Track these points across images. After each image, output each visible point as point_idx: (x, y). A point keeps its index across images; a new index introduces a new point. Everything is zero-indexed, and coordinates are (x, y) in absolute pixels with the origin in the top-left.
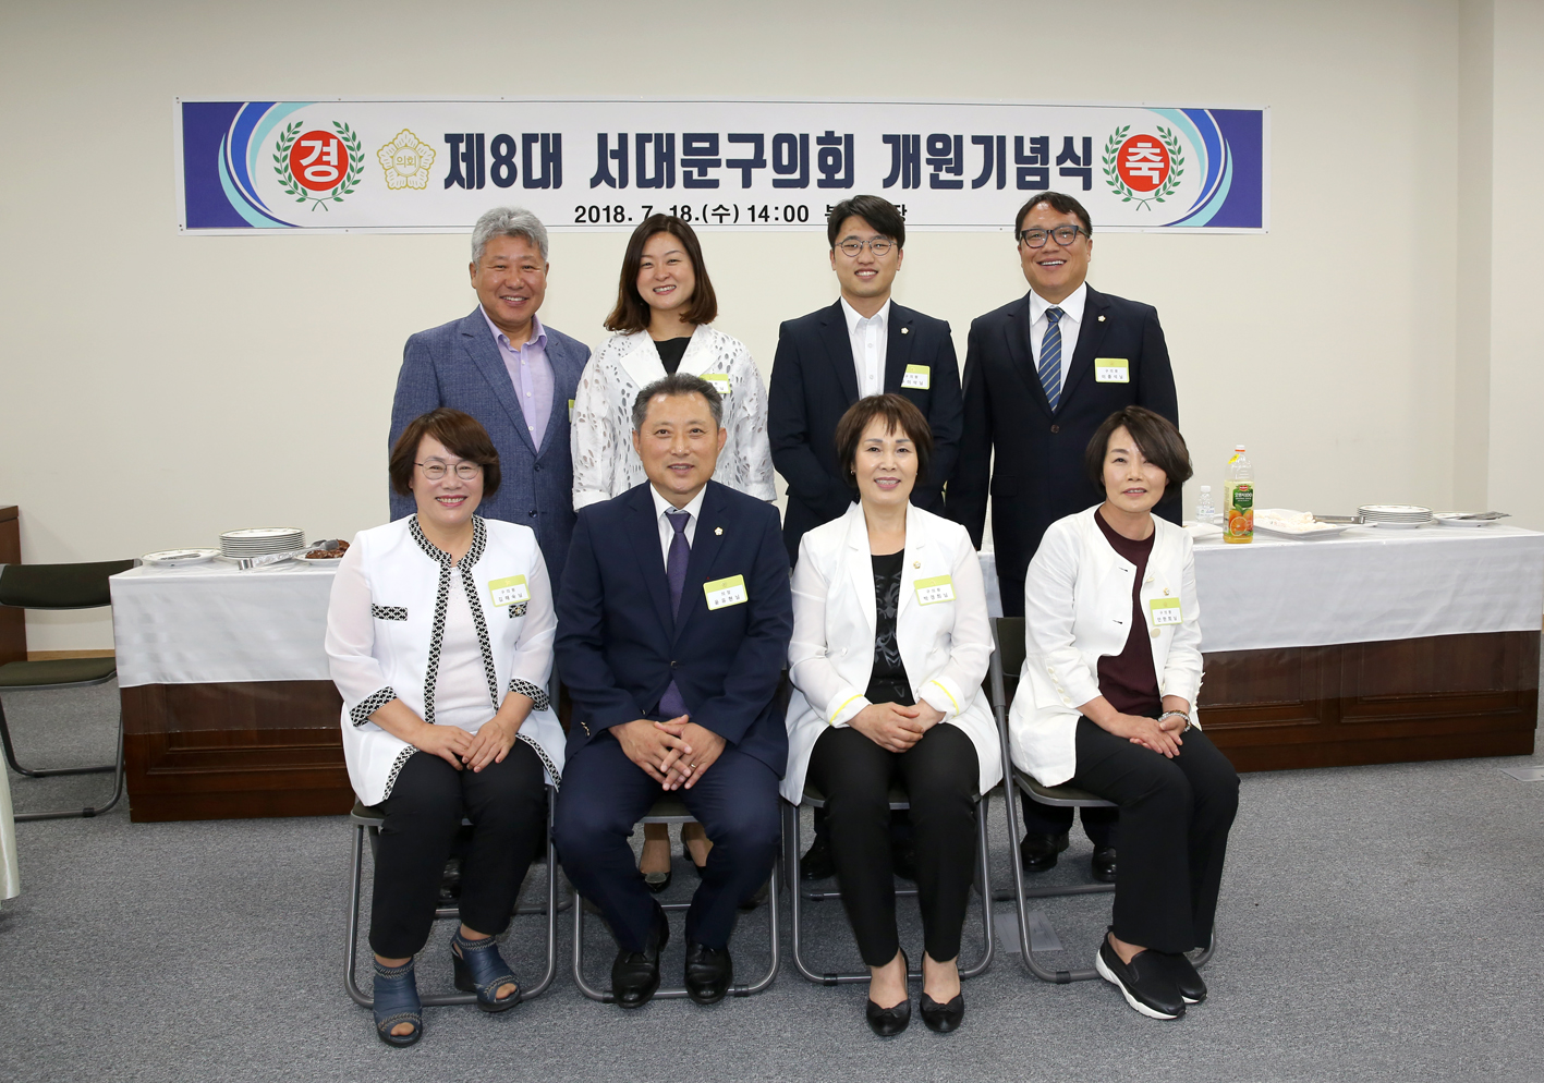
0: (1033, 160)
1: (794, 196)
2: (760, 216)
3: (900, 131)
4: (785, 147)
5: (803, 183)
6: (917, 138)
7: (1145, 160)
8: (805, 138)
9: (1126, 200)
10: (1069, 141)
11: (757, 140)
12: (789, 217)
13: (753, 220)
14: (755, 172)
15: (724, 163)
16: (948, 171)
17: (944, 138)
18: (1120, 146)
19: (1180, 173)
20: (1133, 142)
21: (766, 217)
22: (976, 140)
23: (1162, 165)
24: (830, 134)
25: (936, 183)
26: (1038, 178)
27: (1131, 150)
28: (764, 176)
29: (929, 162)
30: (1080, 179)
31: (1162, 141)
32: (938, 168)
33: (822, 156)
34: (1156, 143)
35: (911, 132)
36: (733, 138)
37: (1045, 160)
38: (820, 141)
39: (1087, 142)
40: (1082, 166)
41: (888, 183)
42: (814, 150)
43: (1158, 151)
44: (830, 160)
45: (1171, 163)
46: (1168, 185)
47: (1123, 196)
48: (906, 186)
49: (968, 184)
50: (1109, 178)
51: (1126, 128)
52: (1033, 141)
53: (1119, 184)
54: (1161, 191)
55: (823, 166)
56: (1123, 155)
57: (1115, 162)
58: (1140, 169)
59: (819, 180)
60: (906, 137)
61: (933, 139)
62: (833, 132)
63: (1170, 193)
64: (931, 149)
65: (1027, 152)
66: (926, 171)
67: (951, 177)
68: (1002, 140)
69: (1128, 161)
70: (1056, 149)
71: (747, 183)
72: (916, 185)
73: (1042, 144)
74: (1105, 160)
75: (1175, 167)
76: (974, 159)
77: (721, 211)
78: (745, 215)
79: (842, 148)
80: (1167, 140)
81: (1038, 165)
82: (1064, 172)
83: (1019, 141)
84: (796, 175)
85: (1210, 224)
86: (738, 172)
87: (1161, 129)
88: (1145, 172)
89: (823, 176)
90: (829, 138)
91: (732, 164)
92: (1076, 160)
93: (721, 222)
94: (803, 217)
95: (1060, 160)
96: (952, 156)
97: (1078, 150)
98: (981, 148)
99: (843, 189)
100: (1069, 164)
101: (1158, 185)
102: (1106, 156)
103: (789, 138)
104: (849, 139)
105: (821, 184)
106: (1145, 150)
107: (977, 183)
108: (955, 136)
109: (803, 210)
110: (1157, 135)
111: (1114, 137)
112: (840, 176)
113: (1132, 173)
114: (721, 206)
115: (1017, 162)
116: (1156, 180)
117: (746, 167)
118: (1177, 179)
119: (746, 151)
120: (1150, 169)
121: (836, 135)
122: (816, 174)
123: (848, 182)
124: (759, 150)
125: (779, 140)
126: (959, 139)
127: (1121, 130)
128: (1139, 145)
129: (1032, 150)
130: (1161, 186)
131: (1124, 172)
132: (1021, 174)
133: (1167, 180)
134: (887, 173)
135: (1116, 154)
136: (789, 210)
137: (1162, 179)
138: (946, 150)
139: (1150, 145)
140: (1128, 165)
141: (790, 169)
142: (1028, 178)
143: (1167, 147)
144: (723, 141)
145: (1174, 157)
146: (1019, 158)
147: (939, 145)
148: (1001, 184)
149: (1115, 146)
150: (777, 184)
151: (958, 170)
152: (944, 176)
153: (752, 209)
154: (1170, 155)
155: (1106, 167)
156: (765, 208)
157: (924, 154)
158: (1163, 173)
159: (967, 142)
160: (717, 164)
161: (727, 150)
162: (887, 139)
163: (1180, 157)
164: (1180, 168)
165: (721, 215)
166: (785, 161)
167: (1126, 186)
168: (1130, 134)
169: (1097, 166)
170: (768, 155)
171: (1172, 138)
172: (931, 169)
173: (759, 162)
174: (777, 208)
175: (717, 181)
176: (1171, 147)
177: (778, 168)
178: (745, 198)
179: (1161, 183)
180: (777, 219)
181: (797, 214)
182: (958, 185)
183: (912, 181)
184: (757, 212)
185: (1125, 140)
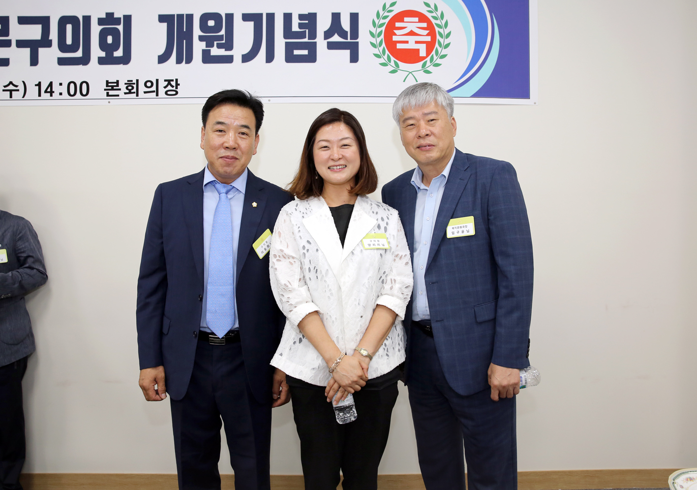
0: (301, 35)
1: (77, 73)
2: (46, 92)
3: (174, 11)
4: (69, 27)
5: (85, 60)
6: (190, 17)
7: (412, 33)
8: (87, 19)
9: (393, 72)
10: (336, 17)
11: (44, 22)
12: (72, 92)
13: (40, 95)
14: (42, 51)
15: (14, 43)
16: (219, 46)
17: (216, 16)
18: (387, 21)
19: (447, 46)
20: (400, 17)
21: (51, 93)
22: (246, 17)
23: (428, 39)
24: (110, 15)
25: (207, 58)
26: (305, 52)
27: (398, 25)
28: (49, 55)
29: (201, 38)
30: (347, 53)
31: (429, 15)
32: (210, 44)
33: (103, 35)
34: (422, 18)
35: (185, 11)
36: (23, 20)
37: (313, 35)
38: (101, 21)
39: (354, 18)
40: (349, 40)
41: (163, 59)
42: (96, 30)
43: (425, 25)
44: (110, 39)
45: (438, 37)
46: (435, 57)
47: (390, 68)
48: (179, 61)
49: (238, 59)
50: (376, 51)
51: (393, 4)
52: (301, 17)
53: (386, 57)
54: (428, 64)
55: (103, 45)
56: (390, 29)
57: (382, 36)
58: (407, 42)
59: (99, 58)
60: (180, 16)
61: (205, 17)
62: (113, 14)
63: (437, 65)
64: (203, 26)
65: (295, 28)
66: (199, 47)
67: (222, 52)
68: (271, 17)
69: (396, 35)
70: (323, 24)
71: (34, 61)
72: (189, 60)
73: (310, 20)
74: (372, 34)
75: (442, 40)
76: (243, 35)
77: (11, 87)
78: (33, 91)
79: (120, 28)
80: (434, 14)
81: (306, 40)
82: (332, 46)
83: (288, 17)
84: (79, 54)
85: (478, 94)
86: (27, 52)
87: (427, 5)
88: (411, 45)
89: (103, 54)
90: (109, 19)
91: (21, 44)
92: (343, 34)
93: (11, 97)
94: (84, 92)
95: (328, 34)
96: (223, 32)
97: (346, 25)
98: (251, 24)
99: (121, 66)
100: (336, 38)
101: (424, 58)
102: (373, 30)
103: (73, 20)
104: (128, 19)
105: (101, 61)
106: (411, 24)
107: (247, 58)
108: (227, 15)
109: (84, 85)
110: (424, 10)
111: (381, 13)
112: (119, 53)
113: (399, 46)
114: (11, 83)
115: (285, 37)
116: (423, 53)
117: (34, 46)
118: (444, 52)
119: (34, 32)
120: (417, 42)
121: (116, 16)
122: (96, 52)
123: (126, 59)
124: (46, 31)
125: (64, 21)
126: (230, 17)
127: (388, 6)
128: (406, 19)
129: (301, 26)
130: (428, 59)
131: (391, 45)
132: (289, 48)
133: (434, 52)
134: (162, 50)
135: (383, 28)
136: (72, 86)
137: (429, 52)
138: (218, 28)
139: (416, 19)
140: (395, 38)
141: (74, 48)
142: (296, 52)
143: (434, 21)
144: (13, 23)
145: (441, 31)
146: (288, 33)
147: (211, 23)
148: (270, 58)
149: (382, 21)
150: (62, 62)
151: (229, 46)
152: (215, 51)
153: (39, 85)
154: (437, 29)
155: (373, 41)
156: (51, 84)
157: (197, 32)
158: (430, 46)
159: (238, 21)
160: (8, 44)
161: (17, 32)
162: (162, 18)
163: (447, 31)
164: (447, 42)
165: (11, 91)
166: (69, 41)
167: (393, 59)
168: (397, 10)
169: (364, 40)
170: (54, 35)
171: (439, 13)
172: (203, 45)
173: (45, 42)
174: (61, 84)
175: (8, 60)
176: (438, 22)
177: (63, 47)
178: (32, 75)
179: (428, 55)
180: (61, 94)
181: (80, 89)
182: (229, 59)
183: (185, 57)
184: (43, 89)
185: (391, 15)
